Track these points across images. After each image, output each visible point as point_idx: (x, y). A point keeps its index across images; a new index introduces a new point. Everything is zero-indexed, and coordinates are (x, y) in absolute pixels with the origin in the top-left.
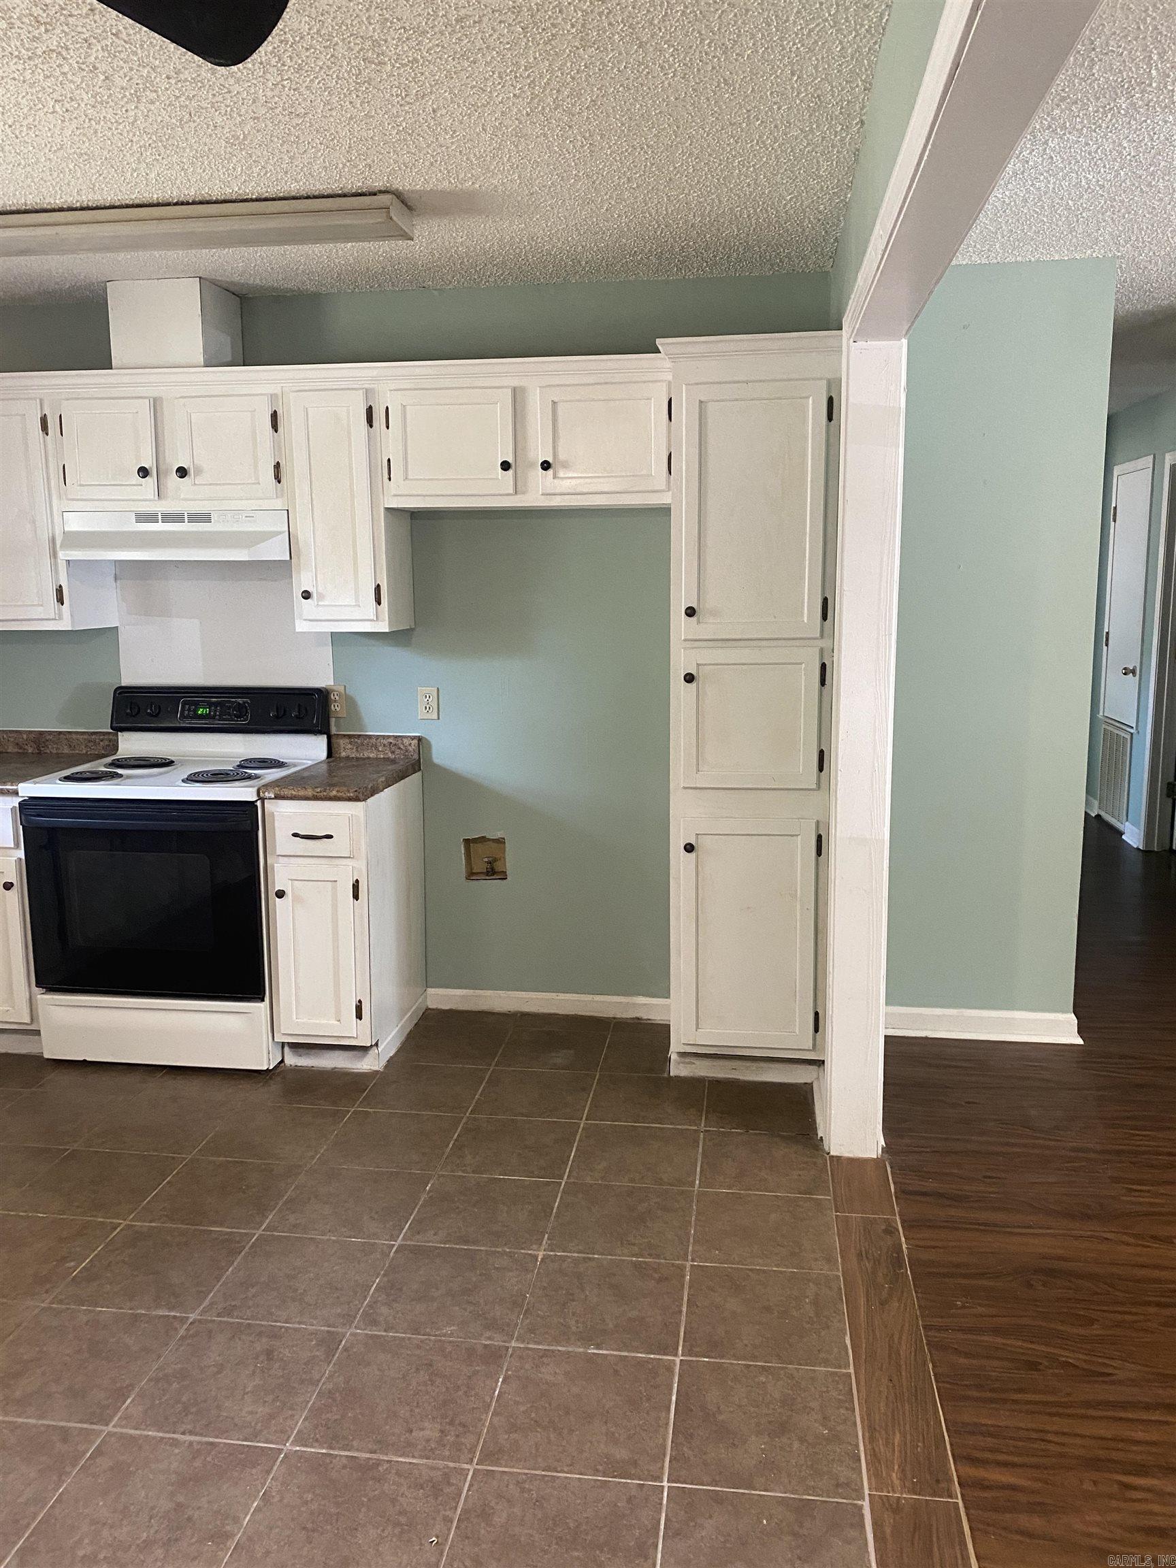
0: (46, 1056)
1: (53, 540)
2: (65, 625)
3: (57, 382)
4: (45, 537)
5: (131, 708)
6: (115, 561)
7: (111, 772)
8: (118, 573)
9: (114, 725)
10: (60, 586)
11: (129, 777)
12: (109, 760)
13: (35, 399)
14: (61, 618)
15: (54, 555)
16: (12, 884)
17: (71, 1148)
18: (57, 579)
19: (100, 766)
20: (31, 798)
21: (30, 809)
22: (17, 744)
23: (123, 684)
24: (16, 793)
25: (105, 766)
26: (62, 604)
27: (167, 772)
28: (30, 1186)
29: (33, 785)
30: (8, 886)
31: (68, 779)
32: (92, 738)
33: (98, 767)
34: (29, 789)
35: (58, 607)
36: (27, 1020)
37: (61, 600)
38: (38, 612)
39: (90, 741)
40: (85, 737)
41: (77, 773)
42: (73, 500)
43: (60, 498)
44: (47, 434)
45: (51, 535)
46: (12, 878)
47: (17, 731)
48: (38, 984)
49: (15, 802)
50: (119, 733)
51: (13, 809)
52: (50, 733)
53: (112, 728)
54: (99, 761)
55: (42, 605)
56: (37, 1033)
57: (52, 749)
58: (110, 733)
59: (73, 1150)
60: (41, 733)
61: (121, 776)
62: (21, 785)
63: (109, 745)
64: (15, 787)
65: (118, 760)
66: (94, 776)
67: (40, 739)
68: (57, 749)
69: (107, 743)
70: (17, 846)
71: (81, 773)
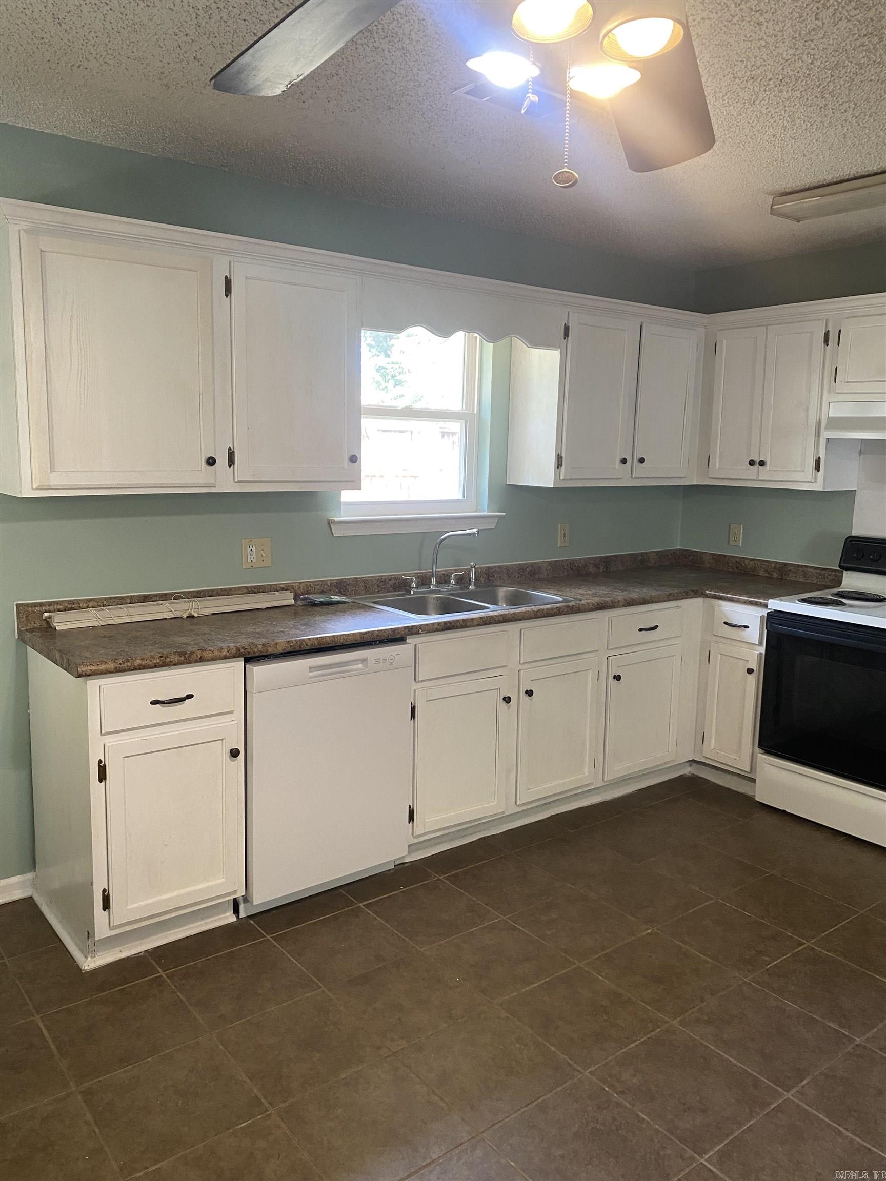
0: (757, 799)
1: (819, 424)
2: (817, 487)
3: (841, 306)
4: (813, 421)
5: (857, 554)
6: (862, 439)
7: (837, 600)
8: (862, 449)
9: (842, 564)
10: (819, 458)
11: (851, 606)
12: (836, 590)
13: (823, 320)
14: (815, 482)
15: (818, 434)
16: (753, 670)
17: (771, 873)
18: (818, 452)
19: (828, 594)
20: (776, 611)
21: (774, 618)
22: (767, 570)
23: (853, 534)
24: (766, 606)
25: (832, 595)
26: (818, 471)
27: (880, 606)
28: (741, 889)
29: (778, 602)
30: (750, 671)
31: (804, 601)
32: (822, 572)
33: (826, 595)
34: (776, 604)
35: (815, 473)
36: (748, 769)
37: (817, 468)
38: (799, 477)
39: (820, 575)
40: (818, 571)
41: (812, 598)
42: (839, 393)
43: (829, 392)
44: (827, 345)
45: (818, 418)
46: (754, 666)
47: (767, 561)
48: (760, 746)
49: (764, 612)
50: (845, 571)
51: (762, 617)
52: (792, 565)
53: (840, 567)
54: (827, 591)
55: (803, 471)
56: (754, 781)
57: (791, 577)
58: (835, 571)
59: (772, 875)
60: (785, 564)
61: (844, 604)
62: (770, 600)
63: (834, 580)
64: (766, 602)
65: (842, 591)
66: (825, 601)
67: (783, 568)
68: (795, 577)
69: (834, 577)
70: (761, 643)
71: (815, 598)
